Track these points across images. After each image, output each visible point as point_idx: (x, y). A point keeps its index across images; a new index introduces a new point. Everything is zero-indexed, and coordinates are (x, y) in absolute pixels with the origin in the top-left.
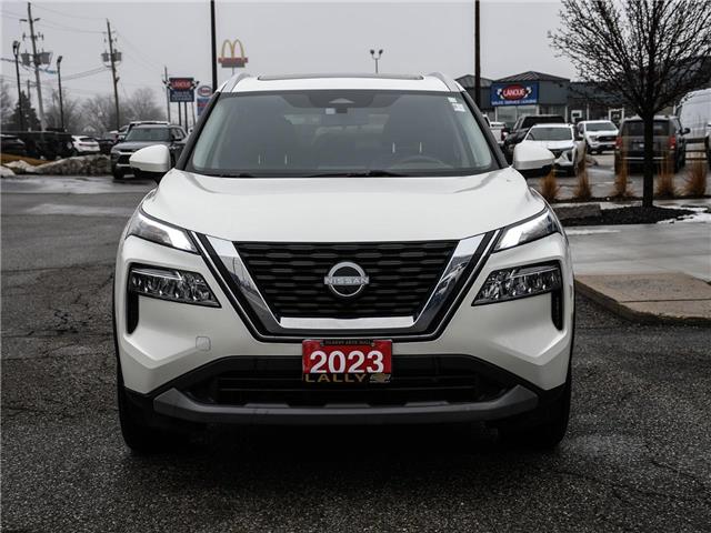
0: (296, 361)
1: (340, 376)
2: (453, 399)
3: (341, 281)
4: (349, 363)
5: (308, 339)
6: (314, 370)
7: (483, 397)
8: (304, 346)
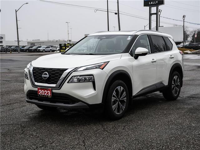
0: (37, 92)
1: (43, 95)
2: (65, 103)
3: (44, 76)
4: (45, 93)
5: (38, 87)
6: (39, 94)
7: (72, 103)
8: (38, 89)
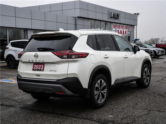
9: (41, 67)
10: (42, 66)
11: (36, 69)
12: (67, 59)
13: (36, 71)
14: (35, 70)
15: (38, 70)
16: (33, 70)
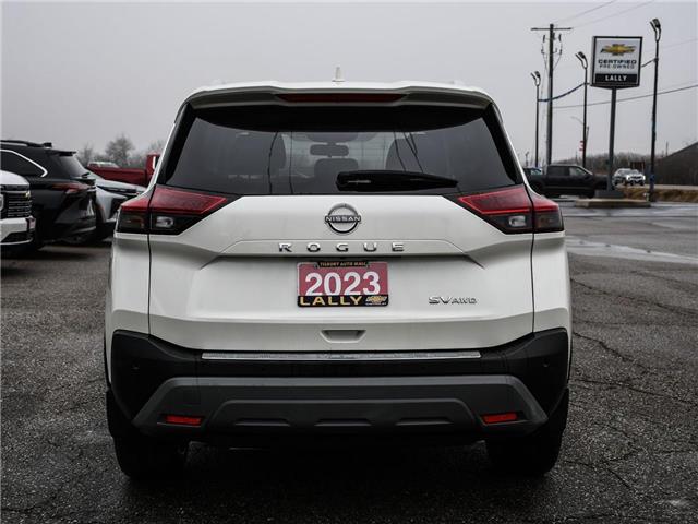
9: (364, 283)
10: (371, 278)
11: (325, 298)
12: (527, 237)
13: (327, 305)
14: (319, 305)
15: (347, 298)
16: (307, 301)
